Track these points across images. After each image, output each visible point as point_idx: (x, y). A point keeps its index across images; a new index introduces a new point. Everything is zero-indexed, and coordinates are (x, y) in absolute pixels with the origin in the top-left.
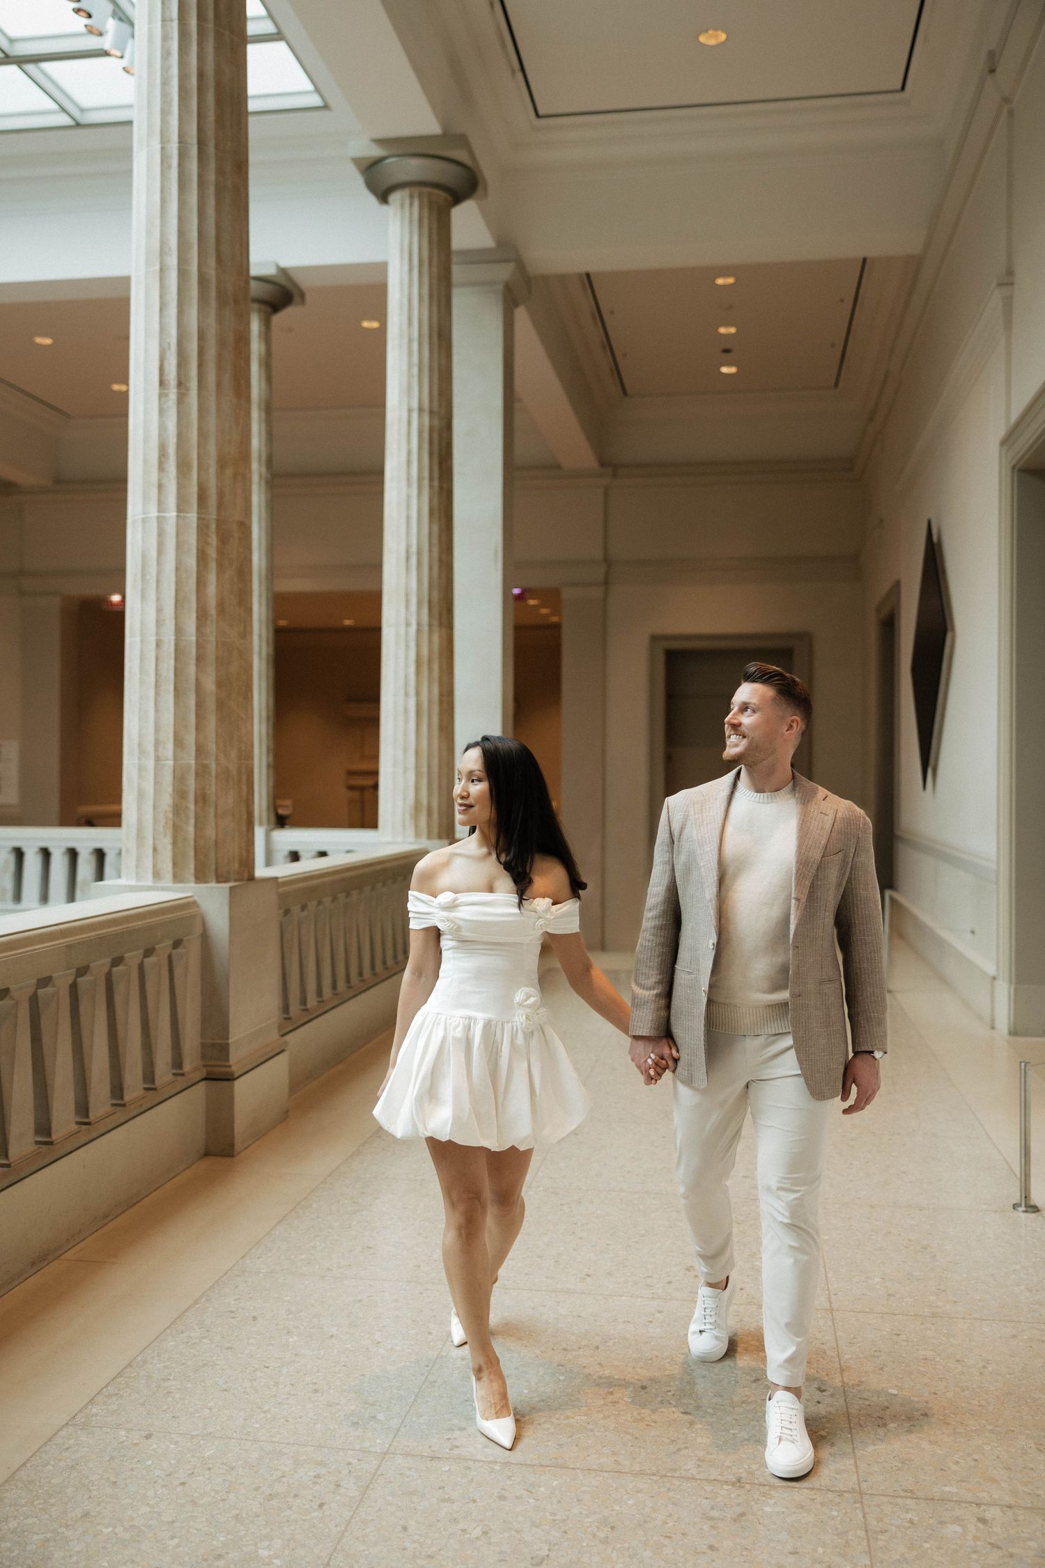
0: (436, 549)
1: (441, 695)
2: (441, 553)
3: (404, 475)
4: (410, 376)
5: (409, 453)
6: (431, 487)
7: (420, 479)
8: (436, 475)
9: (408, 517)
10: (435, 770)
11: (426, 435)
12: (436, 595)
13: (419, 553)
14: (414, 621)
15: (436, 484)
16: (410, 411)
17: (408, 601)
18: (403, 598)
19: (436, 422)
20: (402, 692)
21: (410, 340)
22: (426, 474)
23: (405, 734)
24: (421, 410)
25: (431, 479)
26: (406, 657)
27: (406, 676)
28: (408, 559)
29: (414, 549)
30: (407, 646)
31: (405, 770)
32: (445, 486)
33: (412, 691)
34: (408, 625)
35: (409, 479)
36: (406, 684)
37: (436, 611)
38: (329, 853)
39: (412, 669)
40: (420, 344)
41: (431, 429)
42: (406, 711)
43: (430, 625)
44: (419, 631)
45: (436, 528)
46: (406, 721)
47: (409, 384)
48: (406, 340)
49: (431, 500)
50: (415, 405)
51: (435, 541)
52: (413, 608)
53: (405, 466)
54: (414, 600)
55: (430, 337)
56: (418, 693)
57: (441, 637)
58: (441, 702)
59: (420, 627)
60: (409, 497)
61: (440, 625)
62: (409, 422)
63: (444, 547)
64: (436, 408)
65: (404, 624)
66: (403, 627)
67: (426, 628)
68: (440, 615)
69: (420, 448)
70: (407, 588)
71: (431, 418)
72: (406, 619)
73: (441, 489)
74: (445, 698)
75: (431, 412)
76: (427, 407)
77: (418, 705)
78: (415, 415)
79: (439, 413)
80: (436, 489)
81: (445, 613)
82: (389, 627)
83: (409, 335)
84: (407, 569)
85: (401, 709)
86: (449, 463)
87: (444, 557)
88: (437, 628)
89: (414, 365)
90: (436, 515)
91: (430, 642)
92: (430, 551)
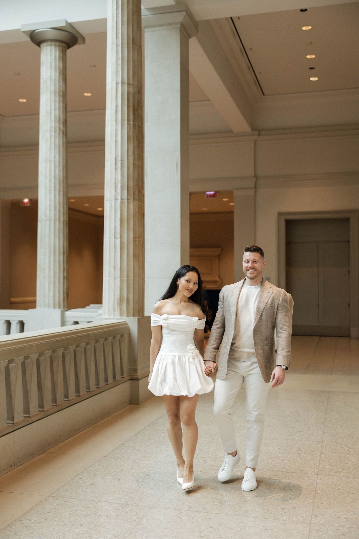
0: (131, 158)
1: (134, 238)
2: (134, 160)
3: (114, 119)
4: (117, 65)
5: (117, 106)
6: (128, 124)
7: (122, 120)
8: (132, 118)
9: (116, 141)
10: (131, 278)
11: (126, 96)
12: (131, 184)
13: (122, 160)
14: (119, 197)
15: (132, 122)
16: (117, 84)
17: (116, 187)
18: (114, 186)
19: (131, 89)
20: (113, 237)
21: (117, 46)
22: (126, 117)
23: (115, 259)
24: (123, 83)
25: (128, 120)
26: (115, 217)
27: (115, 228)
28: (116, 164)
29: (119, 158)
30: (116, 211)
31: (115, 278)
32: (137, 124)
33: (118, 235)
34: (116, 199)
35: (116, 121)
37: (131, 192)
38: (79, 322)
39: (118, 223)
40: (122, 47)
41: (128, 93)
42: (115, 246)
43: (128, 199)
44: (122, 202)
45: (131, 147)
46: (115, 252)
47: (117, 68)
49: (128, 131)
50: (120, 80)
51: (131, 154)
52: (119, 190)
53: (114, 114)
54: (119, 186)
55: (128, 44)
56: (121, 237)
57: (134, 206)
58: (134, 241)
59: (122, 200)
60: (116, 130)
61: (134, 199)
62: (117, 90)
63: (136, 157)
64: (131, 82)
65: (114, 199)
66: (114, 201)
67: (126, 201)
68: (134, 194)
69: (122, 104)
70: (115, 180)
71: (128, 87)
72: (115, 196)
73: (134, 125)
74: (137, 239)
75: (128, 84)
76: (126, 81)
77: (122, 243)
78: (120, 86)
79: (133, 84)
80: (132, 125)
81: (137, 193)
82: (107, 201)
83: (116, 43)
84: (116, 169)
85: (113, 245)
86: (140, 111)
87: (136, 162)
88: (132, 201)
89: (119, 58)
90: (132, 139)
91: (128, 208)
92: (128, 159)
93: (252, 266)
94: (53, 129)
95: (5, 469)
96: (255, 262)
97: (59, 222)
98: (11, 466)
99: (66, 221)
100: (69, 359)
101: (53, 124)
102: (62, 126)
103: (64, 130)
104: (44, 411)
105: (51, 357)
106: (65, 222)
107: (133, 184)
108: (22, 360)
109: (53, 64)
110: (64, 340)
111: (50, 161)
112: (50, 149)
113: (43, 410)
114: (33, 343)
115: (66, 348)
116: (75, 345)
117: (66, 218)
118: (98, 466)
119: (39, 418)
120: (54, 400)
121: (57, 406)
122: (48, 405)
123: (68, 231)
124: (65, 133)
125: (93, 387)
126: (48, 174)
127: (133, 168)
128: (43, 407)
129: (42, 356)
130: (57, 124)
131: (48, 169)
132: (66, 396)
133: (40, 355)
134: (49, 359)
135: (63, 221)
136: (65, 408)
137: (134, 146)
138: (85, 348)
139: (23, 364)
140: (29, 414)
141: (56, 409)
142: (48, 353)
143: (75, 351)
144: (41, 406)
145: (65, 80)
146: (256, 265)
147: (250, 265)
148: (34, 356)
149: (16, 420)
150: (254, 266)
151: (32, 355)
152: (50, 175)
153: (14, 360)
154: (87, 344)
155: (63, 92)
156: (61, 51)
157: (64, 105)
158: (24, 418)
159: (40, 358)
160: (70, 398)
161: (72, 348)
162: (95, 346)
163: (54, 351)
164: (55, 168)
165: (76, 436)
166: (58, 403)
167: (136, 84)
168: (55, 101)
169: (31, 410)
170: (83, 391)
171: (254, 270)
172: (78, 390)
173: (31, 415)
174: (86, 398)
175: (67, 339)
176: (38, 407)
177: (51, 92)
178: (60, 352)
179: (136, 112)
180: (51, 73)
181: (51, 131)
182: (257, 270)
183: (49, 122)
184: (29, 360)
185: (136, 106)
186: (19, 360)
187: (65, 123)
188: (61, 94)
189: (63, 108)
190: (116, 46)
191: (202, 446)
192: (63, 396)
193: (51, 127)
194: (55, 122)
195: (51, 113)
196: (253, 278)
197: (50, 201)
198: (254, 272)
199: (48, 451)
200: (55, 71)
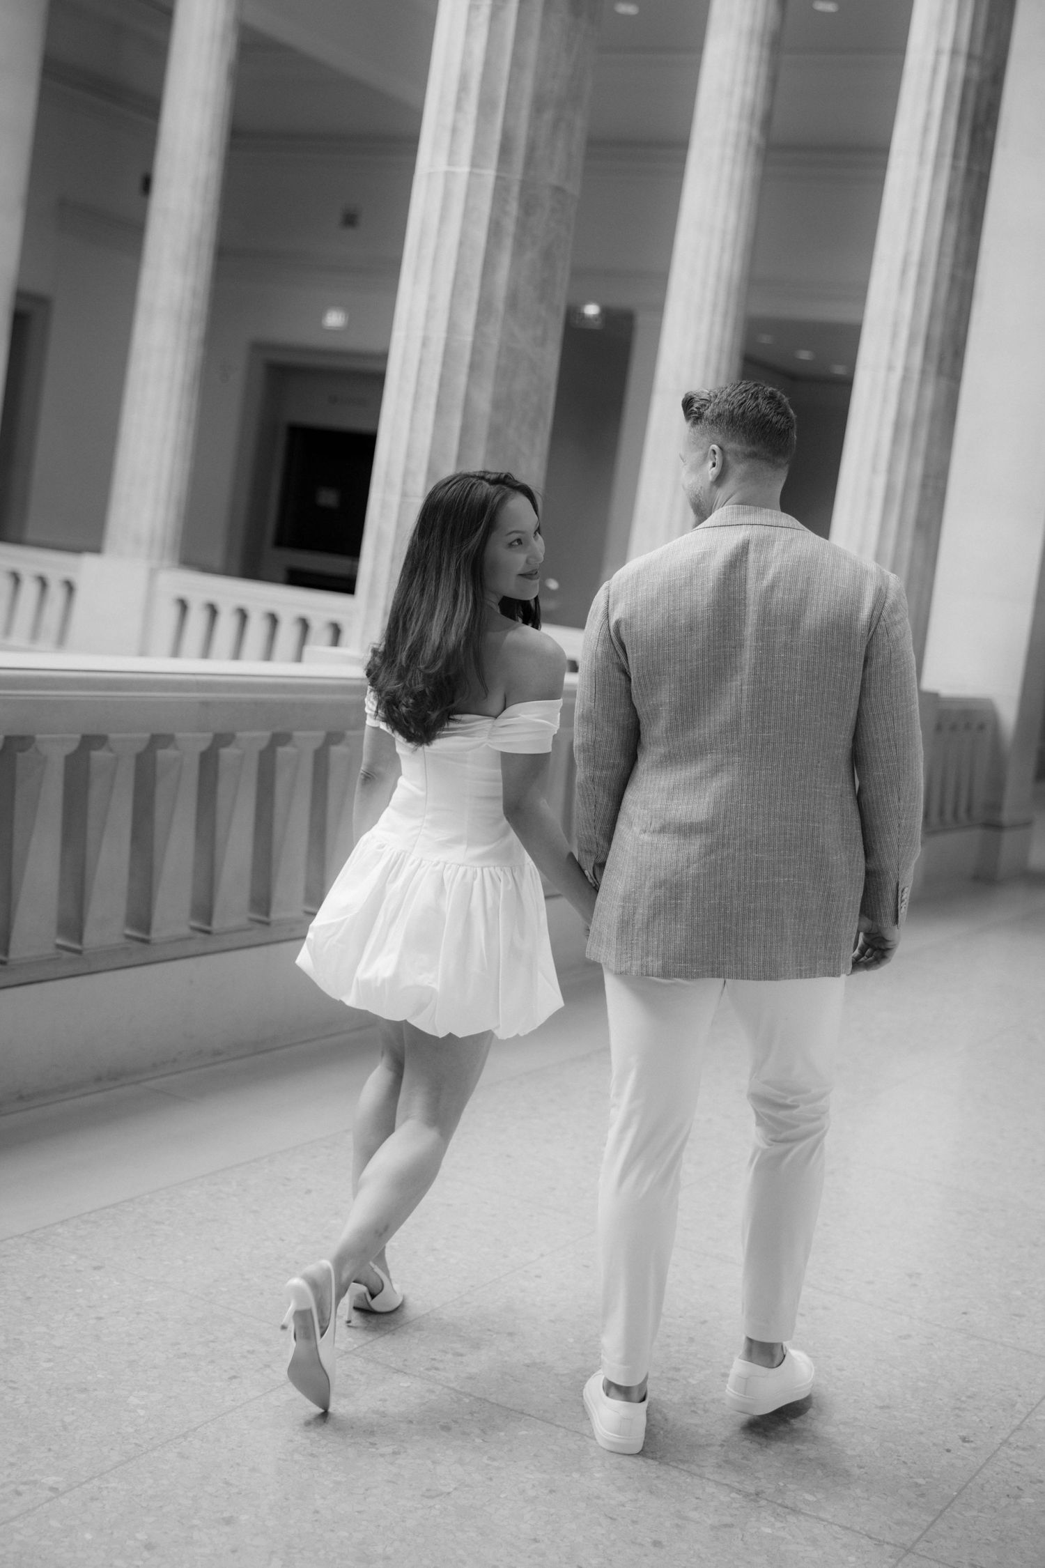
0: (948, 261)
1: (926, 476)
2: (955, 266)
3: (917, 148)
5: (928, 115)
6: (954, 167)
7: (939, 155)
8: (964, 150)
9: (914, 211)
11: (957, 90)
12: (938, 330)
13: (922, 265)
14: (899, 365)
15: (962, 164)
16: (938, 52)
17: (895, 335)
18: (889, 331)
19: (975, 71)
20: (869, 469)
22: (949, 148)
24: (954, 52)
25: (955, 156)
26: (882, 416)
27: (878, 445)
28: (904, 272)
29: (915, 258)
30: (885, 400)
32: (976, 168)
33: (883, 465)
34: (890, 368)
35: (922, 154)
36: (876, 455)
37: (935, 352)
39: (888, 433)
41: (966, 82)
42: (870, 493)
43: (923, 372)
44: (905, 379)
45: (952, 230)
46: (869, 507)
47: (944, 14)
49: (951, 187)
50: (947, 44)
51: (949, 249)
52: (902, 345)
53: (919, 134)
54: (904, 333)
56: (891, 470)
58: (924, 486)
60: (918, 182)
61: (940, 372)
62: (935, 71)
63: (961, 258)
64: (978, 50)
65: (884, 366)
66: (883, 371)
67: (916, 376)
68: (941, 359)
69: (946, 109)
70: (896, 315)
71: (968, 65)
72: (889, 359)
73: (969, 171)
74: (930, 481)
75: (970, 57)
76: (964, 47)
77: (889, 487)
78: (945, 60)
79: (982, 58)
80: (962, 171)
81: (948, 355)
84: (902, 286)
85: (863, 490)
86: (987, 131)
87: (958, 273)
88: (932, 377)
90: (956, 210)
91: (920, 396)
92: (939, 263)
94: (731, 139)
101: (733, 124)
102: (756, 132)
107: (941, 331)
111: (711, 230)
112: (716, 193)
126: (700, 265)
127: (948, 287)
130: (745, 126)
131: (702, 251)
137: (959, 232)
152: (706, 267)
155: (773, 34)
157: (772, 74)
167: (989, 56)
168: (748, 59)
177: (739, 32)
179: (978, 136)
181: (724, 143)
183: (722, 117)
185: (979, 116)
188: (767, 39)
193: (726, 133)
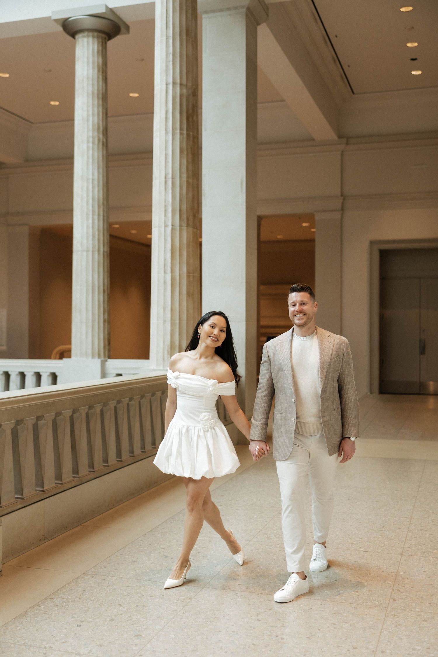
0: (184, 176)
1: (188, 272)
2: (188, 177)
3: (164, 127)
4: (167, 61)
5: (167, 112)
6: (181, 134)
7: (174, 129)
8: (185, 126)
9: (166, 155)
10: (185, 322)
11: (178, 100)
12: (184, 206)
13: (173, 178)
14: (170, 224)
15: (185, 132)
16: (167, 84)
17: (166, 211)
18: (163, 209)
19: (185, 91)
20: (163, 272)
22: (178, 125)
24: (174, 83)
25: (181, 129)
26: (165, 247)
27: (165, 260)
28: (166, 182)
29: (170, 176)
30: (165, 240)
31: (165, 321)
32: (191, 133)
33: (169, 270)
34: (166, 226)
35: (166, 130)
36: (165, 265)
37: (185, 217)
38: (123, 374)
39: (169, 255)
40: (174, 39)
41: (181, 96)
42: (165, 282)
43: (181, 226)
44: (172, 229)
45: (185, 162)
46: (165, 289)
47: (167, 66)
48: (165, 38)
49: (181, 143)
50: (171, 80)
51: (184, 170)
52: (170, 215)
53: (164, 122)
54: (170, 209)
55: (180, 35)
56: (172, 271)
57: (187, 234)
58: (188, 276)
59: (174, 227)
60: (166, 142)
61: (188, 226)
62: (167, 92)
63: (191, 174)
64: (184, 82)
65: (163, 225)
66: (163, 227)
67: (178, 228)
68: (188, 219)
69: (174, 109)
70: (165, 202)
71: (181, 89)
72: (165, 222)
73: (188, 135)
74: (192, 274)
75: (181, 85)
76: (178, 81)
77: (173, 279)
78: (171, 87)
79: (187, 85)
80: (185, 136)
81: (191, 218)
82: (155, 227)
83: (166, 34)
84: (166, 189)
85: (162, 282)
86: (195, 118)
87: (191, 180)
88: (186, 228)
89: (170, 53)
90: (185, 153)
91: (181, 237)
92: (180, 176)
93: (300, 309)
94: (91, 140)
95: (33, 543)
96: (304, 304)
97: (99, 254)
98: (41, 540)
99: (107, 252)
100: (109, 417)
101: (91, 134)
102: (101, 136)
103: (105, 140)
104: (79, 477)
105: (87, 414)
106: (106, 254)
107: (187, 207)
108: (53, 417)
109: (91, 60)
110: (103, 394)
111: (88, 179)
112: (88, 163)
113: (77, 476)
114: (66, 397)
115: (105, 404)
116: (116, 401)
117: (107, 249)
118: (141, 542)
119: (73, 485)
120: (91, 465)
121: (94, 472)
122: (84, 470)
123: (109, 265)
124: (105, 144)
125: (137, 451)
126: (85, 195)
127: (187, 187)
128: (77, 473)
129: (77, 412)
130: (96, 134)
131: (85, 189)
132: (106, 460)
133: (74, 412)
134: (84, 416)
135: (104, 252)
136: (104, 475)
137: (187, 161)
138: (128, 405)
139: (54, 422)
140: (61, 480)
141: (93, 476)
142: (84, 410)
143: (115, 407)
144: (76, 471)
145: (105, 79)
146: (305, 308)
147: (297, 308)
148: (67, 413)
149: (46, 487)
150: (303, 309)
151: (65, 411)
152: (87, 196)
153: (44, 416)
154: (131, 399)
155: (103, 94)
156: (101, 43)
157: (105, 111)
158: (55, 485)
159: (75, 415)
160: (110, 464)
161: (112, 404)
162: (140, 402)
163: (91, 407)
164: (93, 187)
165: (117, 507)
166: (96, 468)
167: (190, 84)
168: (93, 105)
169: (64, 476)
170: (125, 455)
171: (303, 315)
172: (119, 454)
173: (64, 481)
174: (129, 463)
175: (106, 393)
176: (72, 473)
177: (88, 94)
178: (98, 408)
179: (190, 119)
180: (88, 70)
181: (88, 142)
182: (307, 314)
183: (86, 130)
184: (61, 417)
185: (190, 111)
186: (50, 416)
187: (106, 132)
188: (101, 96)
189: (103, 113)
190: (167, 39)
191: (266, 521)
192: (101, 459)
193: (88, 138)
194: (93, 130)
195: (88, 120)
196: (302, 324)
197: (88, 227)
198: (303, 317)
199: (84, 524)
200: (93, 68)
